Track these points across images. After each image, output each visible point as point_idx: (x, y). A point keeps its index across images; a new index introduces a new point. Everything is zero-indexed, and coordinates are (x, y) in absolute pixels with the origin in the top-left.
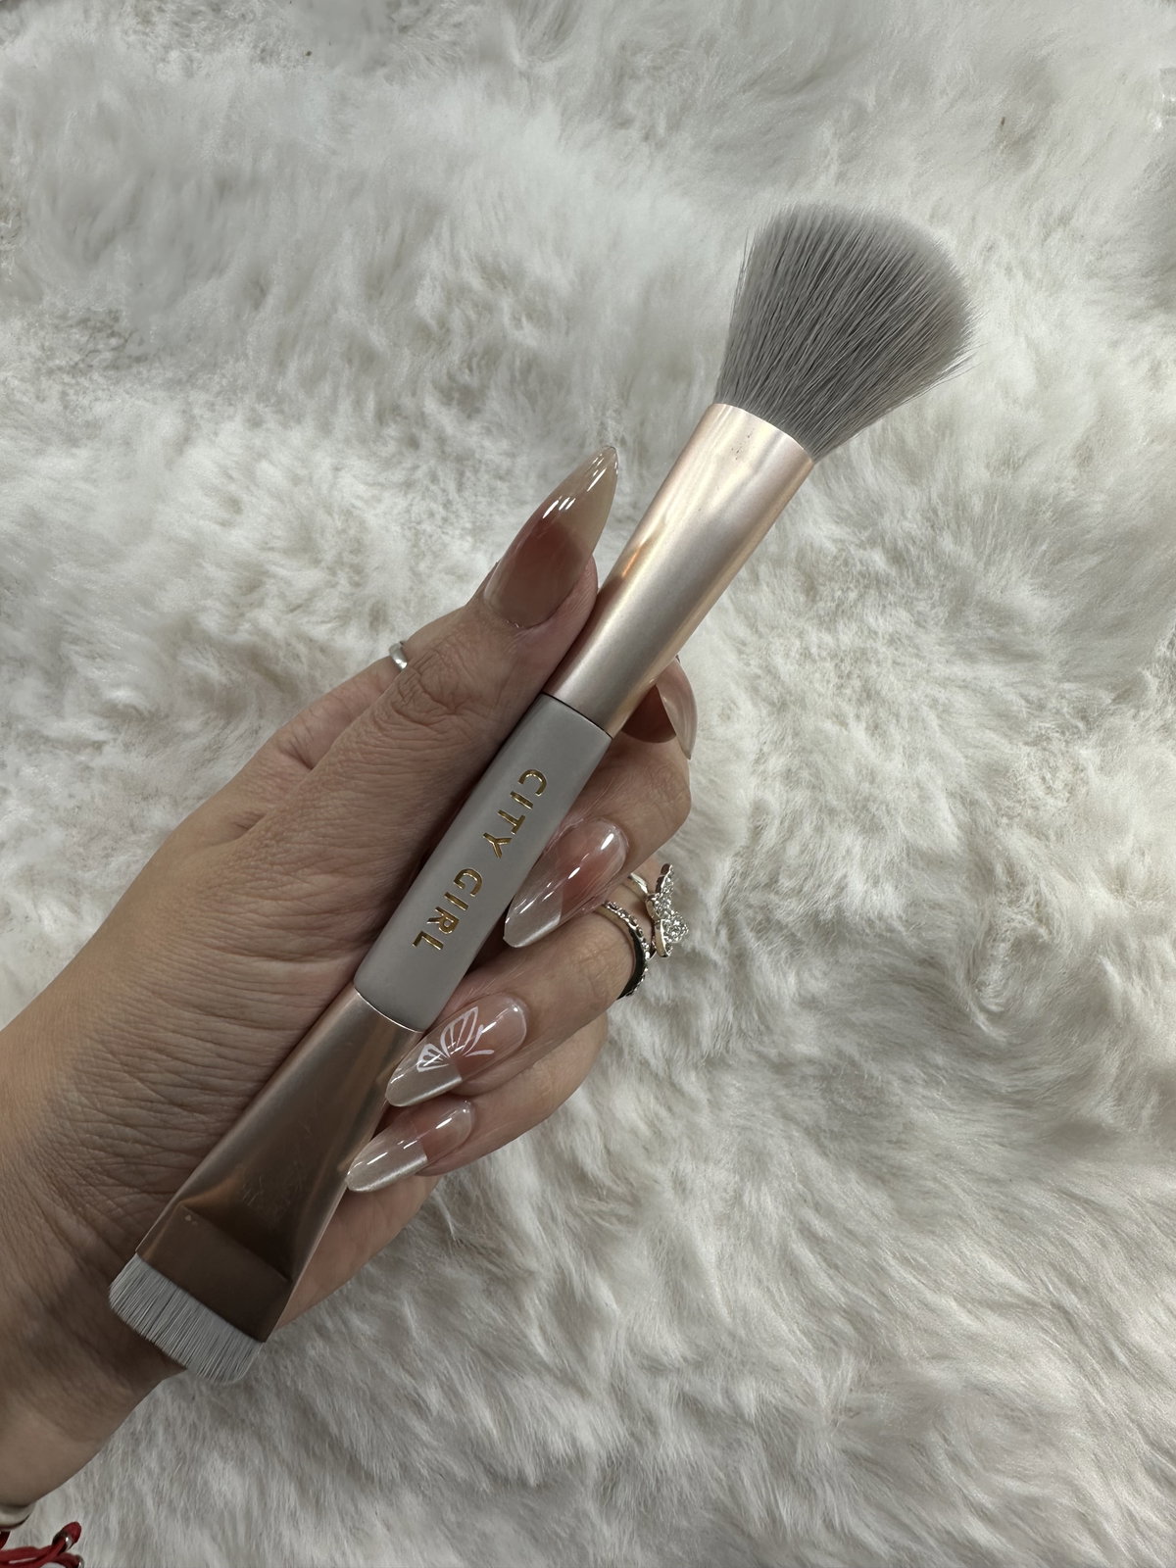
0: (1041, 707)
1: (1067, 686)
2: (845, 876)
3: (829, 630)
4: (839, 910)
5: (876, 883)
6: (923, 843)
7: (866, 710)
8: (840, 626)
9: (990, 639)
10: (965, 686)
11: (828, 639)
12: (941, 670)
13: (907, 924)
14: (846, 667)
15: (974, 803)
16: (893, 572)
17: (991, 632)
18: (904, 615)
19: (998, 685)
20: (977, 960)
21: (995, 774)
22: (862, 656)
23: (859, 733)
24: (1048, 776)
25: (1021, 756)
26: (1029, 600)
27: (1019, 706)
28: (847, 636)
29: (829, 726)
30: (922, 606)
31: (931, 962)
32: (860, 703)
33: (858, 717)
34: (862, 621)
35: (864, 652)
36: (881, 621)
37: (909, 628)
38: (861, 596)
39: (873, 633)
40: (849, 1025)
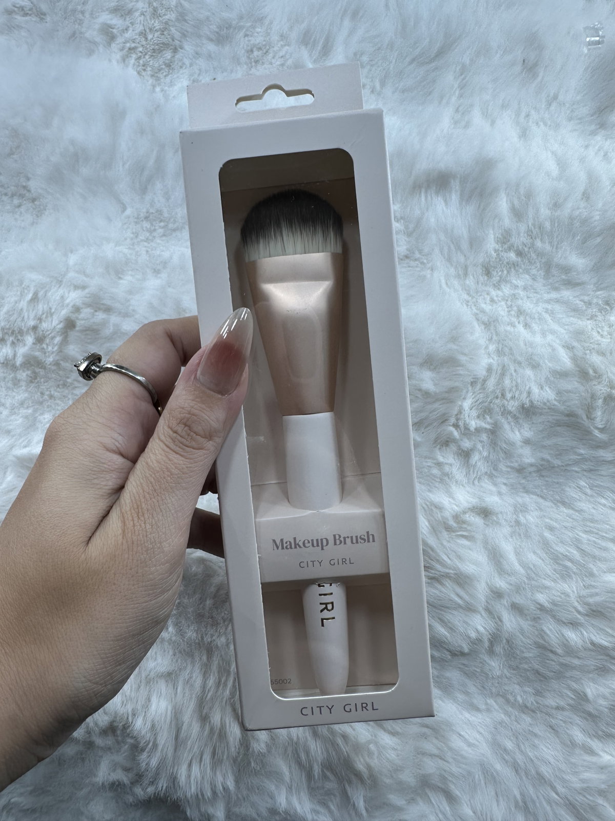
0: (590, 304)
1: (599, 293)
2: (530, 388)
3: (499, 289)
4: (531, 401)
5: (542, 388)
6: (558, 368)
7: (522, 318)
8: (503, 286)
9: (563, 280)
10: (557, 301)
11: (500, 293)
12: (546, 296)
13: (559, 401)
14: (509, 303)
15: (573, 348)
16: (520, 259)
17: (564, 277)
18: (527, 276)
19: (571, 298)
20: (589, 410)
21: (579, 334)
22: (514, 297)
23: (520, 328)
24: (600, 331)
25: (588, 325)
26: (577, 261)
27: (581, 305)
28: (507, 290)
29: (509, 328)
30: (534, 271)
31: (571, 415)
32: (518, 317)
33: (519, 322)
34: (511, 283)
35: (514, 295)
36: (519, 281)
37: (530, 282)
38: (508, 272)
39: (516, 287)
40: (544, 447)
